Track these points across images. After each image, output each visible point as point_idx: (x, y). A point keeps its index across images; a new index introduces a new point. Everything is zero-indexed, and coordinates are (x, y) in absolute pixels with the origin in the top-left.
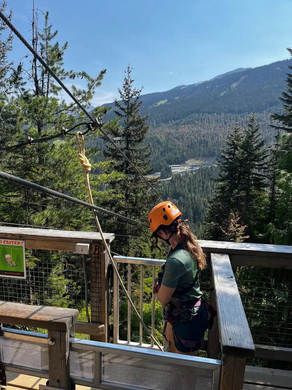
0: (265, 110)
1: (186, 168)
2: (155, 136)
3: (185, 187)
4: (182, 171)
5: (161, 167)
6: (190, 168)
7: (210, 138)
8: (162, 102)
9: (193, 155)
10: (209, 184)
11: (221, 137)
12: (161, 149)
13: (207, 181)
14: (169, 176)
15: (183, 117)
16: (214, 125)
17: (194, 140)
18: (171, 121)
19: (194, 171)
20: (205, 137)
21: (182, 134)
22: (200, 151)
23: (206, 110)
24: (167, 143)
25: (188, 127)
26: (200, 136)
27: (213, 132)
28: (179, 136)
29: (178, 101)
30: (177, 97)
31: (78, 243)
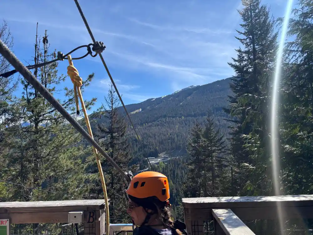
1: (159, 159)
2: (133, 136)
4: (156, 162)
5: (139, 160)
6: (163, 160)
7: (175, 135)
8: (137, 111)
9: (164, 149)
10: (178, 172)
11: (184, 135)
12: (139, 146)
13: (177, 169)
14: (146, 167)
15: (154, 121)
16: (177, 126)
17: (164, 137)
18: (145, 124)
19: (166, 162)
20: (172, 135)
21: (154, 133)
22: (169, 145)
23: (171, 115)
24: (143, 141)
25: (158, 128)
26: (168, 135)
27: (178, 131)
28: (152, 135)
29: (150, 109)
30: (149, 107)
31: (70, 211)
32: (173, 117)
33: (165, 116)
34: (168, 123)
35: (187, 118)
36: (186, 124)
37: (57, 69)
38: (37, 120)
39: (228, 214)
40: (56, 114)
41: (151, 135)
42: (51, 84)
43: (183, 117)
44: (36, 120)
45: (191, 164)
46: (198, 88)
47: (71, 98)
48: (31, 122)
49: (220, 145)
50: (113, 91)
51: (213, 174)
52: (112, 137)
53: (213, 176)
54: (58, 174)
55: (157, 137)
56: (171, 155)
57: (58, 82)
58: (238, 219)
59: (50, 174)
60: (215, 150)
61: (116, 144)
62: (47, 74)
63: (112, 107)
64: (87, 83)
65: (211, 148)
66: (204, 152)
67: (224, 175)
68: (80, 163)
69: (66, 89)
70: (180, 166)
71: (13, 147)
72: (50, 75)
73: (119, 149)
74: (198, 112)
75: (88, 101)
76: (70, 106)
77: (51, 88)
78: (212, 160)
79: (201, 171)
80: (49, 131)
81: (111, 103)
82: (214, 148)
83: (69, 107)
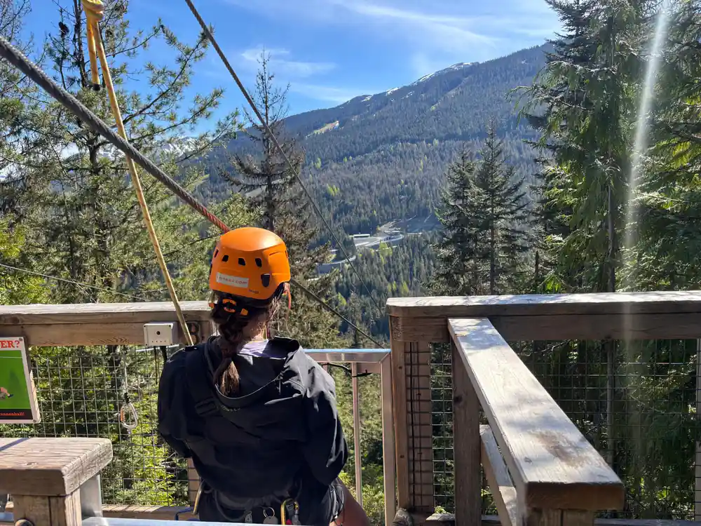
0: (507, 132)
1: (379, 238)
2: (321, 187)
3: (379, 272)
4: (373, 244)
6: (387, 239)
7: (417, 184)
8: (329, 127)
9: (391, 214)
10: (421, 264)
11: (436, 182)
12: (334, 209)
13: (418, 259)
14: (350, 254)
15: (368, 150)
16: (422, 163)
17: (390, 190)
18: (348, 158)
19: (394, 243)
20: (409, 184)
21: (368, 180)
22: (401, 207)
23: (408, 136)
24: (343, 198)
25: (379, 168)
26: (400, 183)
27: (422, 175)
28: (363, 183)
29: (359, 123)
30: (356, 116)
31: (147, 322)
32: (413, 141)
33: (394, 140)
34: (401, 157)
35: (446, 141)
36: (442, 158)
37: (125, 17)
38: (92, 144)
39: (479, 327)
40: (133, 128)
41: (361, 184)
42: (116, 56)
43: (436, 142)
44: (90, 142)
45: (445, 246)
46: (475, 68)
47: (164, 91)
48: (80, 148)
49: (514, 202)
50: (266, 75)
51: (493, 266)
52: (270, 187)
53: (492, 270)
54: (150, 262)
55: (374, 188)
56: (405, 229)
57: (132, 51)
58: (497, 335)
59: (132, 262)
60: (500, 213)
61: (278, 202)
62: (104, 30)
63: (267, 114)
64: (198, 53)
65: (492, 211)
66: (477, 217)
67: (518, 269)
68: (196, 239)
69: (150, 68)
70: (425, 252)
71: (48, 203)
72: (111, 34)
73: (286, 214)
74: (472, 129)
75: (203, 97)
76: (164, 109)
77: (117, 66)
78: (493, 237)
79: (468, 260)
80: (123, 169)
81: (264, 105)
82: (498, 210)
83: (161, 111)
